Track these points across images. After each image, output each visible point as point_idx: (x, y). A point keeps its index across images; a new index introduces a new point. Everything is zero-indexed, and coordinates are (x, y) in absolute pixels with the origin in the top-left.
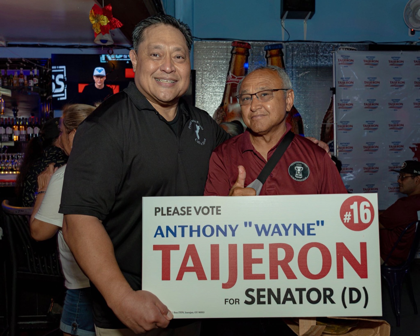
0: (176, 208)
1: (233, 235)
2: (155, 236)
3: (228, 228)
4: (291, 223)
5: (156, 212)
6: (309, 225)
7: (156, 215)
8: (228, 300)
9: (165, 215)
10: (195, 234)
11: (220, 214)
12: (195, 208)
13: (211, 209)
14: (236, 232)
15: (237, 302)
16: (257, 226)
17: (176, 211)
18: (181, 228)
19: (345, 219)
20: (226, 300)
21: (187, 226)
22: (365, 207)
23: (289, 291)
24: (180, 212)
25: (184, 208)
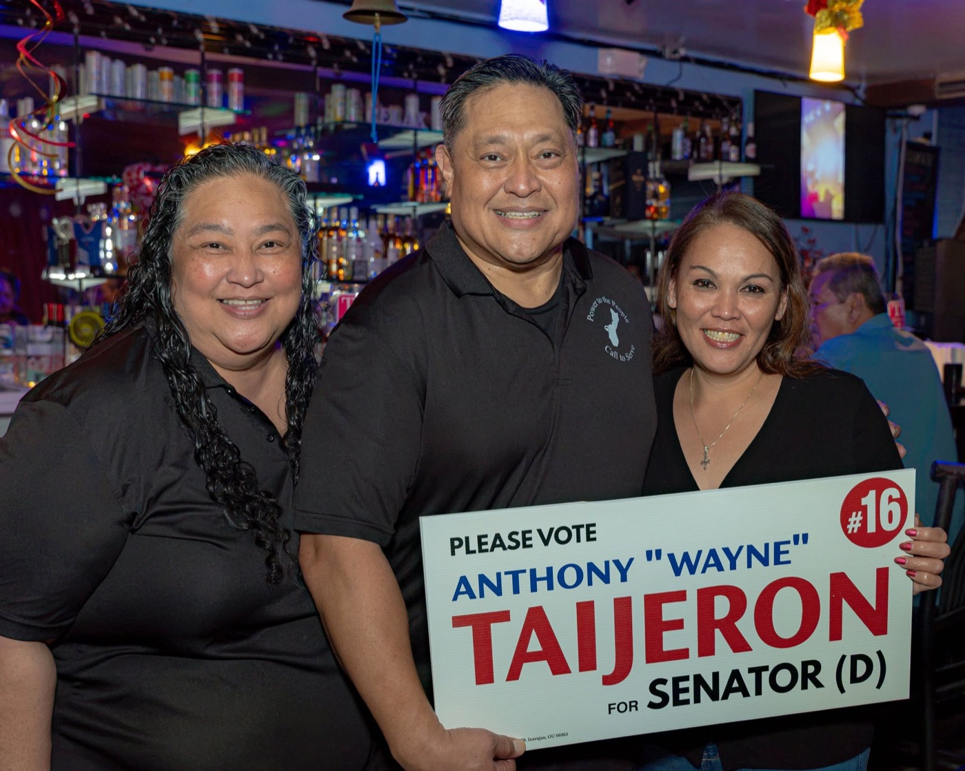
0: (498, 536)
1: (624, 579)
2: (455, 599)
3: (612, 566)
4: (741, 545)
5: (453, 548)
6: (777, 545)
7: (453, 553)
8: (616, 706)
9: (474, 552)
10: (542, 585)
11: (594, 539)
12: (540, 531)
13: (574, 532)
14: (628, 573)
15: (633, 706)
16: (671, 557)
17: (498, 542)
18: (510, 576)
19: (850, 527)
20: (612, 707)
21: (524, 571)
22: (891, 499)
23: (736, 674)
24: (507, 543)
25: (516, 533)
